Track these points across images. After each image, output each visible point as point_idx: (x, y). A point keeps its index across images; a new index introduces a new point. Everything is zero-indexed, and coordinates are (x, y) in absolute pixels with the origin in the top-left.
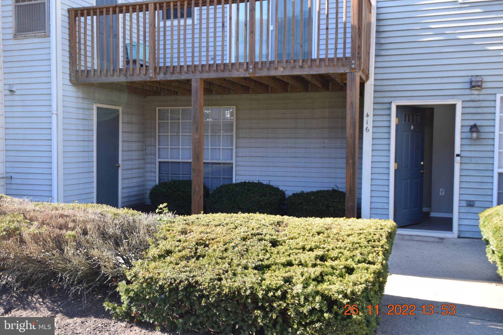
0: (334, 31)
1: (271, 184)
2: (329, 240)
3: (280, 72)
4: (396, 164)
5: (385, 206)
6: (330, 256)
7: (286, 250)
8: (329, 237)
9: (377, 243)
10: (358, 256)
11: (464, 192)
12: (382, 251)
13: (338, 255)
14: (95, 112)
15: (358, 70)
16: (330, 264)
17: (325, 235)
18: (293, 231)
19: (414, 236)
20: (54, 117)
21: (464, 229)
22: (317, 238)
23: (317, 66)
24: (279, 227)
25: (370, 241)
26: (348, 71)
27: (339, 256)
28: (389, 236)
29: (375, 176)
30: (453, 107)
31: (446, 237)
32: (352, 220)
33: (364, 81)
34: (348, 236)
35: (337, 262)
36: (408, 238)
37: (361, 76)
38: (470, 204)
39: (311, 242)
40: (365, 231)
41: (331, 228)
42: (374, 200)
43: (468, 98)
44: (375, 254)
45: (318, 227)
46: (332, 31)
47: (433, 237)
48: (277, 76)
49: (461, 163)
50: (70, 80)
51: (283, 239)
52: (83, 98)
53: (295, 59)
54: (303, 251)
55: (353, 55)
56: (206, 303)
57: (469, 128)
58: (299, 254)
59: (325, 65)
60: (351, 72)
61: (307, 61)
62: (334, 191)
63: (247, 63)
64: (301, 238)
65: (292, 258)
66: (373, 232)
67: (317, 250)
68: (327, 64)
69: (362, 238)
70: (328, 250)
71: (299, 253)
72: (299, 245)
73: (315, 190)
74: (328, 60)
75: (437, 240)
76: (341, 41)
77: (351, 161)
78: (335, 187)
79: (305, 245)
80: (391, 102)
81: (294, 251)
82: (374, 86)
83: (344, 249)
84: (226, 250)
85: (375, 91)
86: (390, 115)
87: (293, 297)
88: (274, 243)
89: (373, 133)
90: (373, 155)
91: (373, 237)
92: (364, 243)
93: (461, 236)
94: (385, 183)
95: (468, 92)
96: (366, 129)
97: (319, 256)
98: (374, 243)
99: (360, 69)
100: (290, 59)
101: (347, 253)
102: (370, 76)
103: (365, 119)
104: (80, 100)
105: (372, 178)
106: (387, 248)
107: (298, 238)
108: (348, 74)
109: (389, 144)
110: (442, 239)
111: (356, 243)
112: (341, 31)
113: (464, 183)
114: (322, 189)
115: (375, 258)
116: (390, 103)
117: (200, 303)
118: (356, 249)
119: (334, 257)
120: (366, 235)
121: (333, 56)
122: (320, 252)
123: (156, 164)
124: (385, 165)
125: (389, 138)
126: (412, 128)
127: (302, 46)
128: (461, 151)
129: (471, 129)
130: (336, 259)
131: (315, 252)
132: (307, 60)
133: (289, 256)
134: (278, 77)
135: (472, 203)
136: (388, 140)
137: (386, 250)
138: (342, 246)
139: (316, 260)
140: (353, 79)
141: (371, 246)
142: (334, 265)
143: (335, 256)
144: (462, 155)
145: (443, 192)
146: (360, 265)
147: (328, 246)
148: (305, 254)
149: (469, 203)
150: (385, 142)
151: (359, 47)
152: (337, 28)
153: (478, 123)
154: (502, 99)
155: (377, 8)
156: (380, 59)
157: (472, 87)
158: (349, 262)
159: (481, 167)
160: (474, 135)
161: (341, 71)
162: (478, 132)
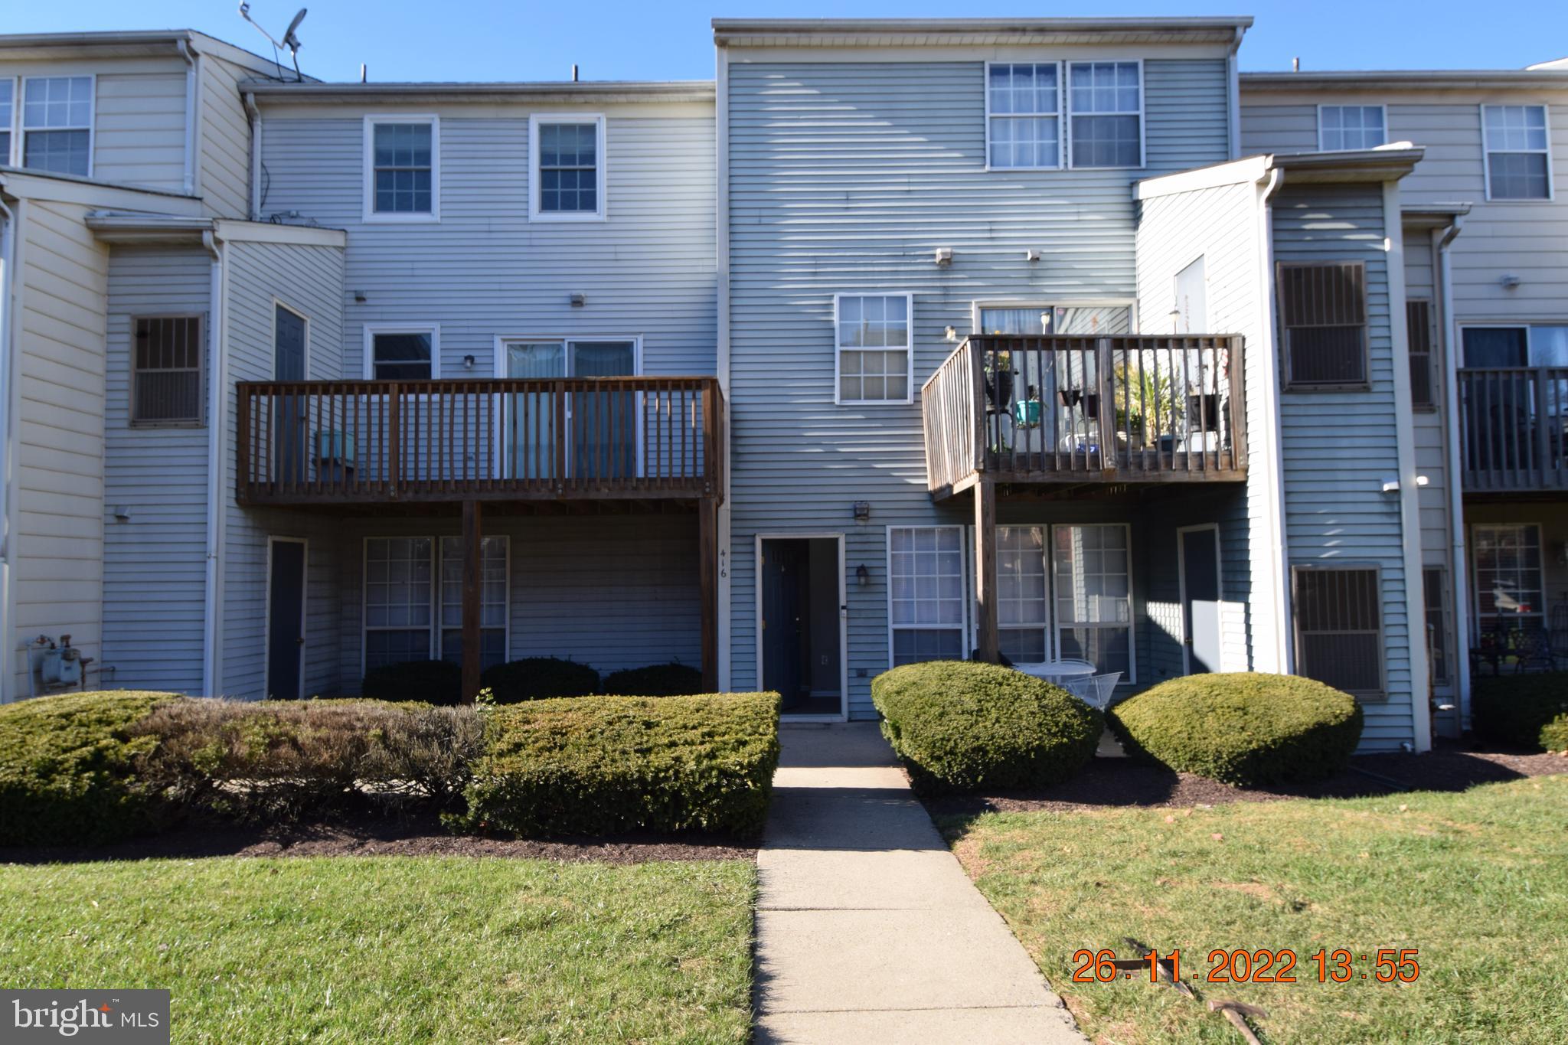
1: (574, 659)
2: (712, 715)
3: (604, 494)
4: (764, 622)
6: (717, 731)
7: (665, 730)
8: (710, 713)
9: (765, 715)
10: (748, 728)
11: (853, 657)
13: (726, 730)
14: (269, 550)
15: (713, 494)
16: (718, 739)
17: (706, 711)
18: (665, 710)
19: (792, 723)
20: (212, 562)
21: (856, 708)
22: (697, 715)
23: (656, 488)
24: (647, 707)
25: (758, 713)
26: (700, 496)
27: (728, 731)
28: (776, 707)
29: (737, 641)
30: (836, 540)
31: (833, 721)
34: (733, 710)
35: (726, 737)
37: (717, 501)
38: (862, 674)
39: (692, 720)
40: (750, 704)
42: (736, 675)
43: (852, 530)
46: (677, 440)
47: (817, 723)
48: (599, 500)
49: (847, 618)
50: (237, 500)
51: (657, 719)
52: (254, 528)
53: (627, 476)
54: (686, 729)
55: (706, 473)
56: (584, 795)
57: (856, 569)
58: (681, 733)
59: (669, 488)
60: (704, 498)
61: (630, 481)
62: (674, 666)
63: (554, 480)
64: (678, 717)
65: (675, 737)
66: (759, 704)
67: (701, 727)
68: (672, 486)
69: (748, 711)
70: (714, 726)
72: (679, 724)
73: (646, 665)
75: (822, 726)
79: (686, 723)
80: (756, 534)
81: (674, 730)
82: (732, 511)
83: (732, 723)
84: (592, 737)
85: (732, 520)
86: (753, 553)
87: (687, 775)
88: (648, 725)
89: (731, 578)
92: (751, 716)
93: (853, 719)
94: (750, 649)
95: (852, 522)
96: (722, 573)
97: (705, 732)
98: (762, 715)
99: (716, 494)
100: (619, 476)
101: (735, 727)
102: (725, 497)
103: (720, 558)
104: (249, 532)
107: (676, 716)
108: (700, 500)
109: (754, 594)
110: (828, 724)
111: (743, 716)
112: (689, 440)
113: (852, 645)
114: (655, 664)
116: (754, 536)
117: (578, 795)
118: (745, 721)
119: (722, 732)
120: (753, 708)
122: (706, 729)
123: (361, 635)
124: (750, 624)
126: (783, 569)
128: (847, 601)
129: (858, 571)
130: (724, 734)
131: (700, 729)
133: (670, 736)
134: (601, 502)
135: (864, 672)
136: (753, 587)
138: (727, 720)
139: (703, 737)
140: (708, 507)
141: (760, 718)
142: (724, 739)
143: (724, 730)
144: (849, 607)
146: (753, 737)
147: (713, 722)
148: (688, 732)
149: (859, 671)
150: (748, 591)
151: (714, 464)
152: (684, 436)
153: (867, 564)
154: (894, 532)
155: (732, 404)
156: (737, 474)
157: (857, 516)
158: (740, 735)
159: (873, 622)
160: (863, 580)
161: (691, 495)
162: (866, 575)
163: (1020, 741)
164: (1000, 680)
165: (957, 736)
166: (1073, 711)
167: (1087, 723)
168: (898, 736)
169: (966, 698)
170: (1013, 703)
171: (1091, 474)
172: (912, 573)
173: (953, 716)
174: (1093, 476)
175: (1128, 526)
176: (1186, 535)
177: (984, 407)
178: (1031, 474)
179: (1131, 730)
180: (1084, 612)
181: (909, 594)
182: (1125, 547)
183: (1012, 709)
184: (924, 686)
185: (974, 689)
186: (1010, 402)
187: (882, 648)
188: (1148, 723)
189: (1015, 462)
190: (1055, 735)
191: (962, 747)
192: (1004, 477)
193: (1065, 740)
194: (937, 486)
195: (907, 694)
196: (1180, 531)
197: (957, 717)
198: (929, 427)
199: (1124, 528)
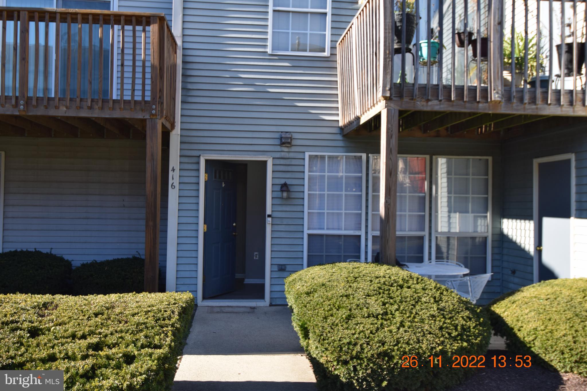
0: (131, 69)
1: (54, 252)
2: (109, 322)
3: (62, 112)
4: (206, 226)
5: (193, 274)
6: (107, 343)
7: (50, 341)
8: (109, 318)
9: (167, 322)
10: (141, 340)
11: (275, 255)
12: (171, 331)
13: (117, 341)
15: (160, 116)
16: (105, 353)
17: (105, 316)
18: (63, 314)
19: (225, 307)
21: (274, 295)
22: (93, 321)
23: (109, 108)
24: (45, 310)
25: (159, 319)
26: (147, 117)
27: (119, 342)
28: (183, 312)
29: (182, 240)
30: (265, 163)
31: (258, 306)
32: (142, 295)
33: (169, 130)
34: (133, 315)
35: (114, 350)
36: (218, 310)
37: (164, 124)
38: (282, 268)
39: (85, 327)
40: (154, 308)
41: (113, 307)
42: (181, 268)
43: (278, 155)
44: (162, 335)
45: (97, 308)
46: (128, 69)
47: (245, 307)
48: (58, 116)
49: (272, 224)
51: (47, 325)
53: (83, 97)
54: (73, 339)
55: (154, 99)
57: (280, 186)
58: (66, 345)
59: (120, 108)
60: (151, 118)
61: (98, 102)
62: (135, 259)
63: (17, 97)
64: (71, 324)
65: (56, 350)
66: (164, 308)
67: (91, 337)
68: (122, 107)
69: (149, 317)
70: (106, 336)
71: (67, 342)
72: (68, 332)
73: (110, 258)
74: (124, 103)
75: (249, 310)
76: (139, 81)
77: (151, 223)
78: (137, 253)
79: (76, 332)
80: (200, 155)
81: (59, 341)
82: (181, 136)
83: (126, 333)
85: (181, 143)
86: (198, 170)
88: (34, 333)
89: (179, 190)
90: (180, 215)
91: (162, 315)
92: (150, 323)
93: (273, 304)
94: (193, 247)
95: (278, 148)
96: (172, 186)
97: (92, 344)
98: (163, 322)
99: (162, 116)
100: (75, 97)
101: (128, 337)
102: (176, 124)
103: (171, 173)
105: (179, 243)
106: (178, 326)
107: (68, 323)
108: (147, 120)
109: (198, 203)
110: (253, 308)
111: (142, 323)
112: (139, 70)
113: (275, 246)
114: (120, 257)
115: (162, 341)
116: (199, 157)
118: (141, 331)
119: (112, 343)
120: (155, 313)
121: (129, 98)
122: (94, 340)
124: (193, 227)
125: (198, 197)
126: (223, 185)
127: (91, 83)
128: (272, 211)
129: (281, 188)
130: (114, 345)
131: (89, 339)
132: (98, 99)
133: (53, 347)
134: (59, 118)
135: (283, 267)
136: (197, 198)
137: (177, 328)
138: (123, 328)
139: (87, 350)
140: (154, 127)
141: (159, 325)
142: (111, 353)
143: (114, 342)
144: (274, 216)
145: (258, 256)
146: (143, 351)
147: (107, 331)
148: (74, 343)
149: (280, 267)
150: (193, 200)
151: (161, 91)
152: (134, 66)
153: (289, 182)
154: (310, 157)
155: (184, 49)
156: (187, 106)
157: (282, 144)
158: (131, 348)
159: (292, 228)
160: (285, 194)
161: (140, 116)
162: (288, 191)
163: (424, 346)
164: (401, 282)
165: (363, 341)
166: (467, 313)
167: (480, 324)
168: (306, 336)
169: (371, 301)
170: (414, 306)
171: (480, 105)
172: (324, 191)
173: (359, 319)
174: (482, 108)
175: (490, 159)
176: (541, 165)
177: (393, 46)
178: (430, 103)
179: (516, 330)
180: (446, 225)
181: (321, 207)
182: (487, 175)
183: (414, 311)
184: (332, 287)
185: (379, 291)
186: (414, 42)
187: (299, 248)
188: (532, 325)
189: (416, 92)
190: (455, 339)
191: (368, 353)
192: (407, 105)
193: (465, 344)
194: (347, 121)
195: (316, 295)
196: (536, 162)
197: (364, 320)
198: (342, 74)
199: (487, 160)
